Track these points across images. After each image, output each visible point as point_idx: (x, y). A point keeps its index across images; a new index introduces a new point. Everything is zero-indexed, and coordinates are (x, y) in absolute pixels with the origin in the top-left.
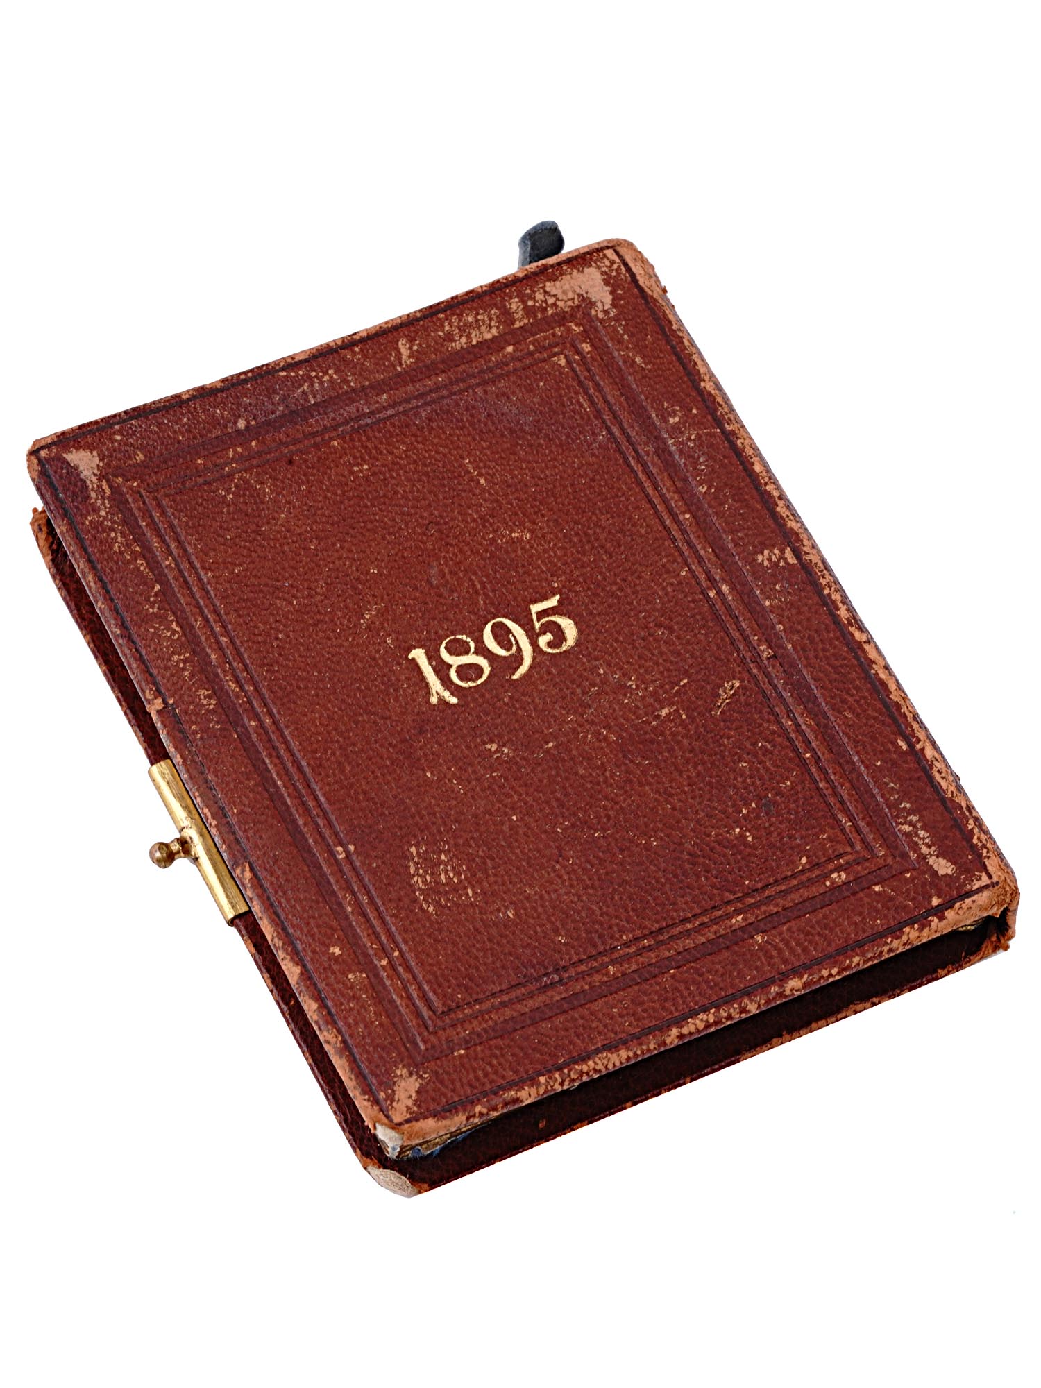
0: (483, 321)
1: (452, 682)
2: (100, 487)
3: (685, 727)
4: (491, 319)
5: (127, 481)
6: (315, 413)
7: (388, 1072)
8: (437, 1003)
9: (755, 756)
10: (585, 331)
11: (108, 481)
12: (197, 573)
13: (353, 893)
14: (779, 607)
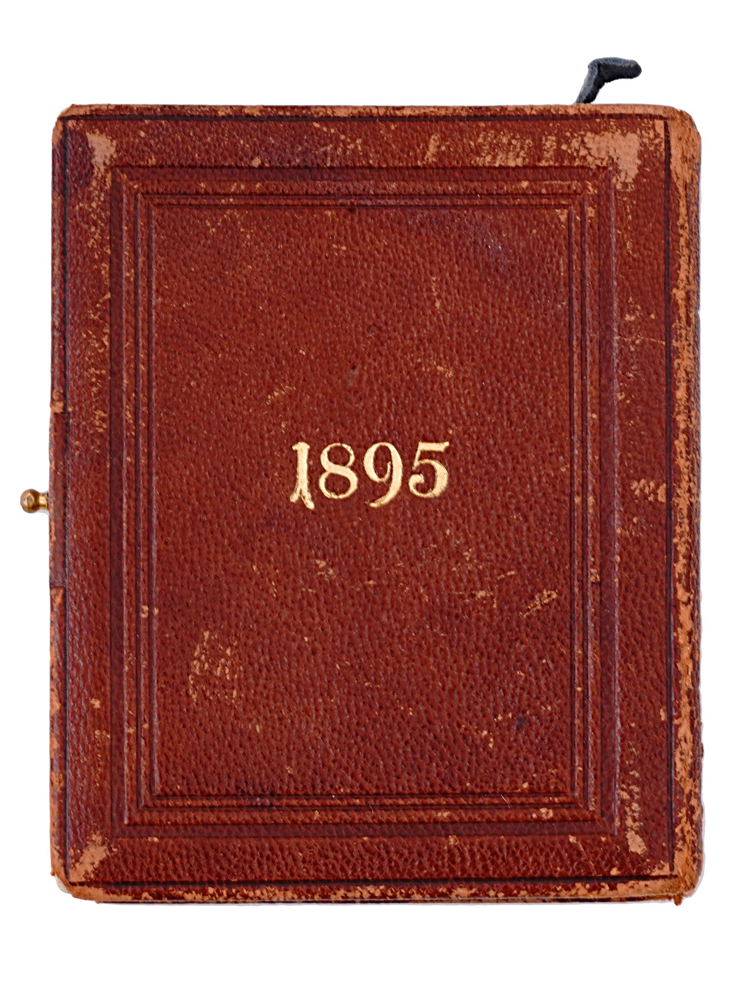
0: (515, 146)
1: (318, 487)
2: (104, 177)
3: (491, 617)
4: (522, 148)
5: (131, 179)
6: (326, 176)
7: (87, 833)
8: (158, 787)
9: (535, 670)
10: (598, 196)
11: (114, 174)
12: (150, 293)
13: (137, 655)
14: (626, 539)
